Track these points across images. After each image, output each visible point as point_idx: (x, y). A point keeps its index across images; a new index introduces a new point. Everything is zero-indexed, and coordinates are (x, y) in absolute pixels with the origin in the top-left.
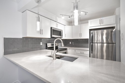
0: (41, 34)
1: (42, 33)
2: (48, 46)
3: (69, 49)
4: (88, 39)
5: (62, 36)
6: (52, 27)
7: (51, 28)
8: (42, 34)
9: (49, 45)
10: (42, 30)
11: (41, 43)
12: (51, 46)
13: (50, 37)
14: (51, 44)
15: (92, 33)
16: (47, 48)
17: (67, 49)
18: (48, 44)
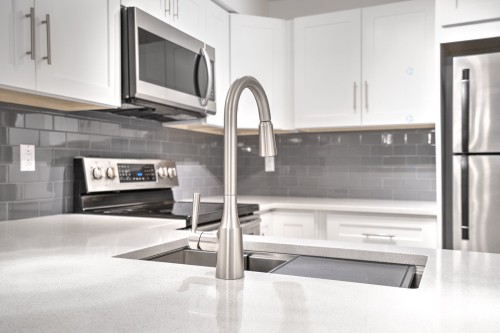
0: (32, 53)
1: (41, 51)
2: (92, 186)
3: (271, 210)
4: (430, 129)
5: (213, 99)
6: (131, 10)
7: (127, 15)
8: (48, 58)
9: (102, 175)
10: (47, 22)
11: (24, 148)
12: (116, 185)
13: (114, 100)
14: (115, 162)
15: (466, 74)
16: (79, 199)
17: (256, 207)
18: (89, 164)
